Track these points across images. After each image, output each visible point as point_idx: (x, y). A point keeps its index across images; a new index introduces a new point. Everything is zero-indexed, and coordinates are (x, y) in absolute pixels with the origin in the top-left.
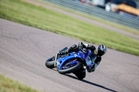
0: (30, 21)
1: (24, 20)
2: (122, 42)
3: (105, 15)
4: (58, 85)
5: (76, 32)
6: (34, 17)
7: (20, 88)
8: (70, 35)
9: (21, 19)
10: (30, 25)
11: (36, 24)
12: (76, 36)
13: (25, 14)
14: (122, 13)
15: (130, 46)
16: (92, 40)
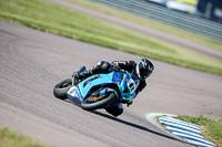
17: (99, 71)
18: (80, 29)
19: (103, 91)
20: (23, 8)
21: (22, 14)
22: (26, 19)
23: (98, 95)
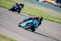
0: (6, 6)
1: (3, 6)
2: (46, 16)
3: (39, 4)
4: (18, 35)
5: (26, 11)
6: (7, 4)
7: (1, 36)
8: (23, 12)
9: (2, 5)
10: (6, 8)
11: (8, 7)
12: (26, 13)
13: (4, 3)
14: (46, 3)
15: (50, 17)
16: (33, 15)
17: (29, 19)
18: (44, 16)
19: (29, 24)
20: (28, 10)
21: (28, 12)
22: (29, 13)
23: (28, 25)
